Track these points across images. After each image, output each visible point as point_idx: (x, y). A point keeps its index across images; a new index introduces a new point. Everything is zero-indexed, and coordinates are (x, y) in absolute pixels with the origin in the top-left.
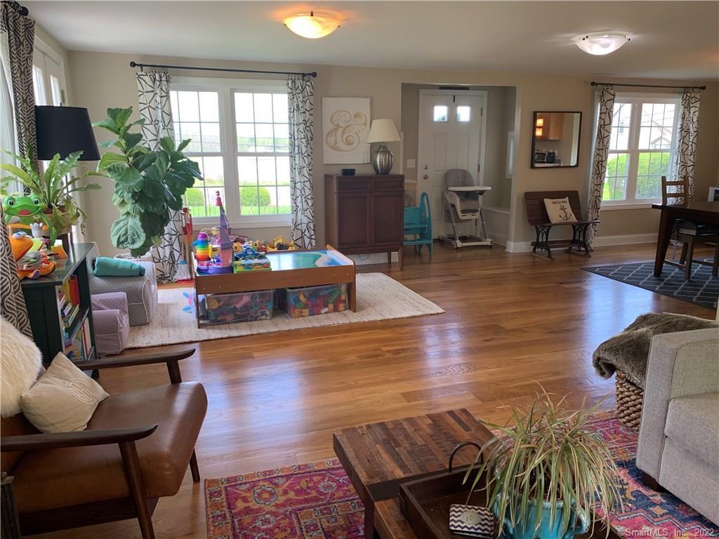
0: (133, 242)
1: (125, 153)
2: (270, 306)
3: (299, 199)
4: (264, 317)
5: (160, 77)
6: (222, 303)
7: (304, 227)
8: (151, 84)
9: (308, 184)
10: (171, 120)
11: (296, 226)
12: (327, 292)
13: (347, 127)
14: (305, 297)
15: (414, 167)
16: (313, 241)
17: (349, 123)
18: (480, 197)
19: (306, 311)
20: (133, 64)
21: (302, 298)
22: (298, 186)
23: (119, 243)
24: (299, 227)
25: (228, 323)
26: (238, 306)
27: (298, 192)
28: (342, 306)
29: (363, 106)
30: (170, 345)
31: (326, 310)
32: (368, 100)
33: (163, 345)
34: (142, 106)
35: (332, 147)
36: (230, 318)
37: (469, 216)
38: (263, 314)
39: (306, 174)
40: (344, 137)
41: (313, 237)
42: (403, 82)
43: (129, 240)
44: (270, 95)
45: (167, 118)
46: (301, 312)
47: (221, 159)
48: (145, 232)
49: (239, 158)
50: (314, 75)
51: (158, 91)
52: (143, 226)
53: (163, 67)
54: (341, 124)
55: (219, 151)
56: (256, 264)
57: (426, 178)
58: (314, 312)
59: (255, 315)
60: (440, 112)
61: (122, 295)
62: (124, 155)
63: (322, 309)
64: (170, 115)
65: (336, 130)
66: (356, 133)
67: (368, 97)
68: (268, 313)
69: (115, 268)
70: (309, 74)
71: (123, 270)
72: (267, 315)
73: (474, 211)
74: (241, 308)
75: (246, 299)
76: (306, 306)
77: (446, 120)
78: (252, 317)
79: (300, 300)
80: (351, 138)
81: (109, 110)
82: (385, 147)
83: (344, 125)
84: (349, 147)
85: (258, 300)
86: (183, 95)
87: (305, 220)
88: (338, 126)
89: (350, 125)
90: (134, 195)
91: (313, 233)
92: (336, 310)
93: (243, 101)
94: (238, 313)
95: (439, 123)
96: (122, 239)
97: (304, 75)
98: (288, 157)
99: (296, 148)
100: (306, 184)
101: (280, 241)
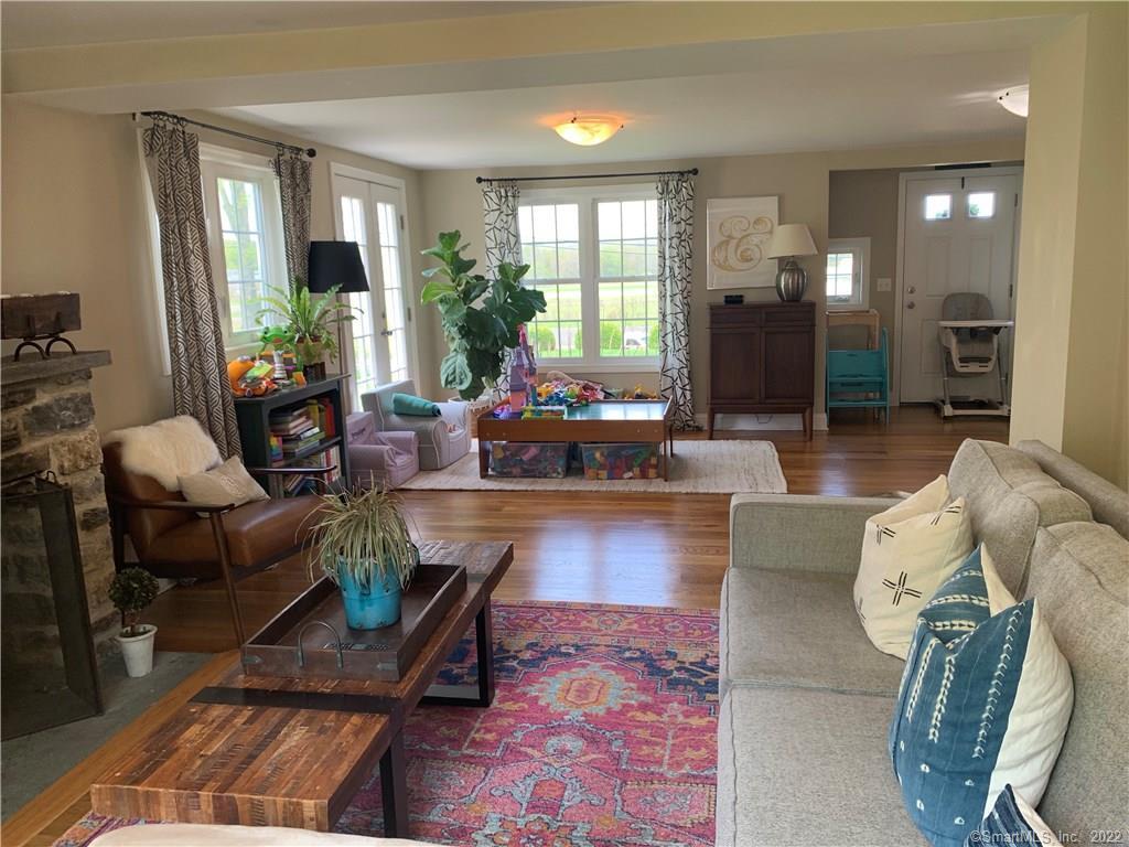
0: (461, 383)
1: (454, 281)
2: (562, 462)
3: (670, 336)
4: (554, 475)
5: (506, 192)
6: (508, 453)
7: (676, 376)
8: (497, 201)
9: (680, 316)
10: (517, 242)
11: (664, 371)
12: (631, 452)
13: (743, 238)
14: (602, 454)
15: (889, 289)
16: (688, 393)
17: (748, 232)
18: (995, 338)
19: (604, 474)
20: (480, 180)
21: (598, 455)
22: (669, 319)
23: (447, 382)
24: (669, 373)
25: (515, 477)
26: (525, 458)
27: (669, 329)
28: (652, 472)
29: (769, 207)
30: (440, 490)
31: (631, 474)
32: (776, 198)
33: (433, 490)
34: (488, 227)
35: (720, 266)
36: (516, 471)
37: (974, 368)
38: (555, 471)
39: (679, 304)
40: (739, 252)
41: (688, 387)
42: (834, 168)
43: (458, 380)
44: (642, 203)
45: (512, 240)
46: (598, 474)
47: (578, 286)
48: (471, 371)
49: (600, 285)
50: (695, 172)
51: (504, 208)
52: (470, 365)
53: (512, 180)
54: (735, 234)
55: (578, 277)
56: (548, 411)
57: (911, 306)
58: (614, 475)
59: (544, 471)
60: (937, 206)
61: (411, 434)
62: (452, 284)
63: (624, 472)
64: (517, 236)
65: (727, 242)
66: (757, 246)
67: (774, 195)
68: (560, 470)
69: (409, 405)
70: (689, 172)
71: (417, 408)
72: (559, 473)
73: (984, 360)
74: (530, 460)
75: (533, 451)
76: (602, 467)
77: (948, 216)
78: (540, 473)
79: (595, 459)
80: (749, 252)
81: (442, 236)
82: (794, 263)
83: (738, 235)
84: (746, 265)
85: (548, 454)
86: (539, 209)
87: (677, 365)
88: (731, 237)
89: (748, 235)
90: (461, 329)
91: (687, 381)
92: (644, 475)
93: (608, 212)
94: (525, 467)
95: (938, 221)
96: (450, 379)
97: (682, 174)
98: (656, 282)
99: (667, 270)
100: (678, 316)
101: (639, 391)
